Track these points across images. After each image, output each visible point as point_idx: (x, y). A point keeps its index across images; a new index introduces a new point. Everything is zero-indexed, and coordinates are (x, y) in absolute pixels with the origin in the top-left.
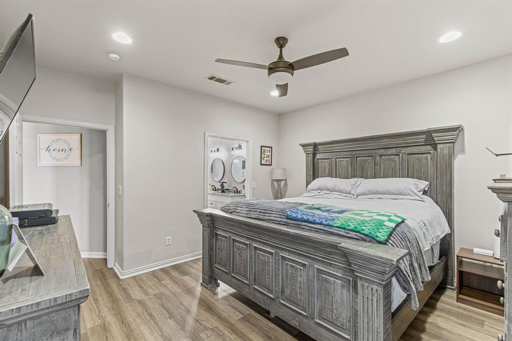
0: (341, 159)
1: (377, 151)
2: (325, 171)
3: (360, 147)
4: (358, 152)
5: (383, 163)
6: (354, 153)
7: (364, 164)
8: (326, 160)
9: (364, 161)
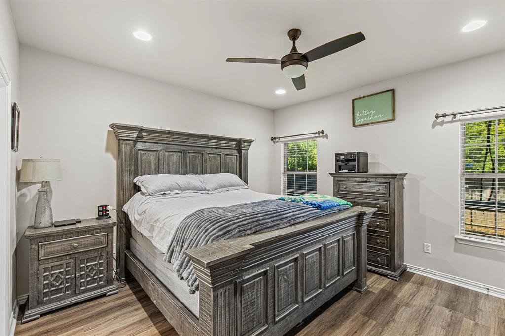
0: (171, 153)
1: (206, 149)
2: (150, 166)
3: (193, 143)
4: (190, 148)
5: (210, 160)
6: (186, 148)
7: (194, 160)
8: (151, 153)
9: (195, 157)
